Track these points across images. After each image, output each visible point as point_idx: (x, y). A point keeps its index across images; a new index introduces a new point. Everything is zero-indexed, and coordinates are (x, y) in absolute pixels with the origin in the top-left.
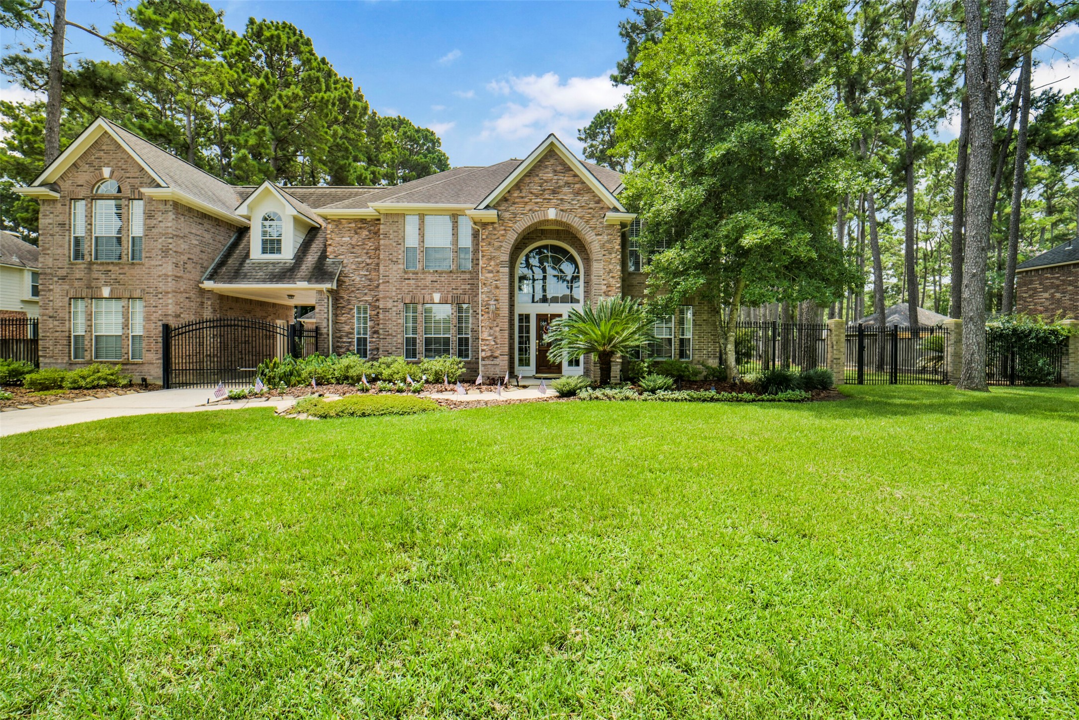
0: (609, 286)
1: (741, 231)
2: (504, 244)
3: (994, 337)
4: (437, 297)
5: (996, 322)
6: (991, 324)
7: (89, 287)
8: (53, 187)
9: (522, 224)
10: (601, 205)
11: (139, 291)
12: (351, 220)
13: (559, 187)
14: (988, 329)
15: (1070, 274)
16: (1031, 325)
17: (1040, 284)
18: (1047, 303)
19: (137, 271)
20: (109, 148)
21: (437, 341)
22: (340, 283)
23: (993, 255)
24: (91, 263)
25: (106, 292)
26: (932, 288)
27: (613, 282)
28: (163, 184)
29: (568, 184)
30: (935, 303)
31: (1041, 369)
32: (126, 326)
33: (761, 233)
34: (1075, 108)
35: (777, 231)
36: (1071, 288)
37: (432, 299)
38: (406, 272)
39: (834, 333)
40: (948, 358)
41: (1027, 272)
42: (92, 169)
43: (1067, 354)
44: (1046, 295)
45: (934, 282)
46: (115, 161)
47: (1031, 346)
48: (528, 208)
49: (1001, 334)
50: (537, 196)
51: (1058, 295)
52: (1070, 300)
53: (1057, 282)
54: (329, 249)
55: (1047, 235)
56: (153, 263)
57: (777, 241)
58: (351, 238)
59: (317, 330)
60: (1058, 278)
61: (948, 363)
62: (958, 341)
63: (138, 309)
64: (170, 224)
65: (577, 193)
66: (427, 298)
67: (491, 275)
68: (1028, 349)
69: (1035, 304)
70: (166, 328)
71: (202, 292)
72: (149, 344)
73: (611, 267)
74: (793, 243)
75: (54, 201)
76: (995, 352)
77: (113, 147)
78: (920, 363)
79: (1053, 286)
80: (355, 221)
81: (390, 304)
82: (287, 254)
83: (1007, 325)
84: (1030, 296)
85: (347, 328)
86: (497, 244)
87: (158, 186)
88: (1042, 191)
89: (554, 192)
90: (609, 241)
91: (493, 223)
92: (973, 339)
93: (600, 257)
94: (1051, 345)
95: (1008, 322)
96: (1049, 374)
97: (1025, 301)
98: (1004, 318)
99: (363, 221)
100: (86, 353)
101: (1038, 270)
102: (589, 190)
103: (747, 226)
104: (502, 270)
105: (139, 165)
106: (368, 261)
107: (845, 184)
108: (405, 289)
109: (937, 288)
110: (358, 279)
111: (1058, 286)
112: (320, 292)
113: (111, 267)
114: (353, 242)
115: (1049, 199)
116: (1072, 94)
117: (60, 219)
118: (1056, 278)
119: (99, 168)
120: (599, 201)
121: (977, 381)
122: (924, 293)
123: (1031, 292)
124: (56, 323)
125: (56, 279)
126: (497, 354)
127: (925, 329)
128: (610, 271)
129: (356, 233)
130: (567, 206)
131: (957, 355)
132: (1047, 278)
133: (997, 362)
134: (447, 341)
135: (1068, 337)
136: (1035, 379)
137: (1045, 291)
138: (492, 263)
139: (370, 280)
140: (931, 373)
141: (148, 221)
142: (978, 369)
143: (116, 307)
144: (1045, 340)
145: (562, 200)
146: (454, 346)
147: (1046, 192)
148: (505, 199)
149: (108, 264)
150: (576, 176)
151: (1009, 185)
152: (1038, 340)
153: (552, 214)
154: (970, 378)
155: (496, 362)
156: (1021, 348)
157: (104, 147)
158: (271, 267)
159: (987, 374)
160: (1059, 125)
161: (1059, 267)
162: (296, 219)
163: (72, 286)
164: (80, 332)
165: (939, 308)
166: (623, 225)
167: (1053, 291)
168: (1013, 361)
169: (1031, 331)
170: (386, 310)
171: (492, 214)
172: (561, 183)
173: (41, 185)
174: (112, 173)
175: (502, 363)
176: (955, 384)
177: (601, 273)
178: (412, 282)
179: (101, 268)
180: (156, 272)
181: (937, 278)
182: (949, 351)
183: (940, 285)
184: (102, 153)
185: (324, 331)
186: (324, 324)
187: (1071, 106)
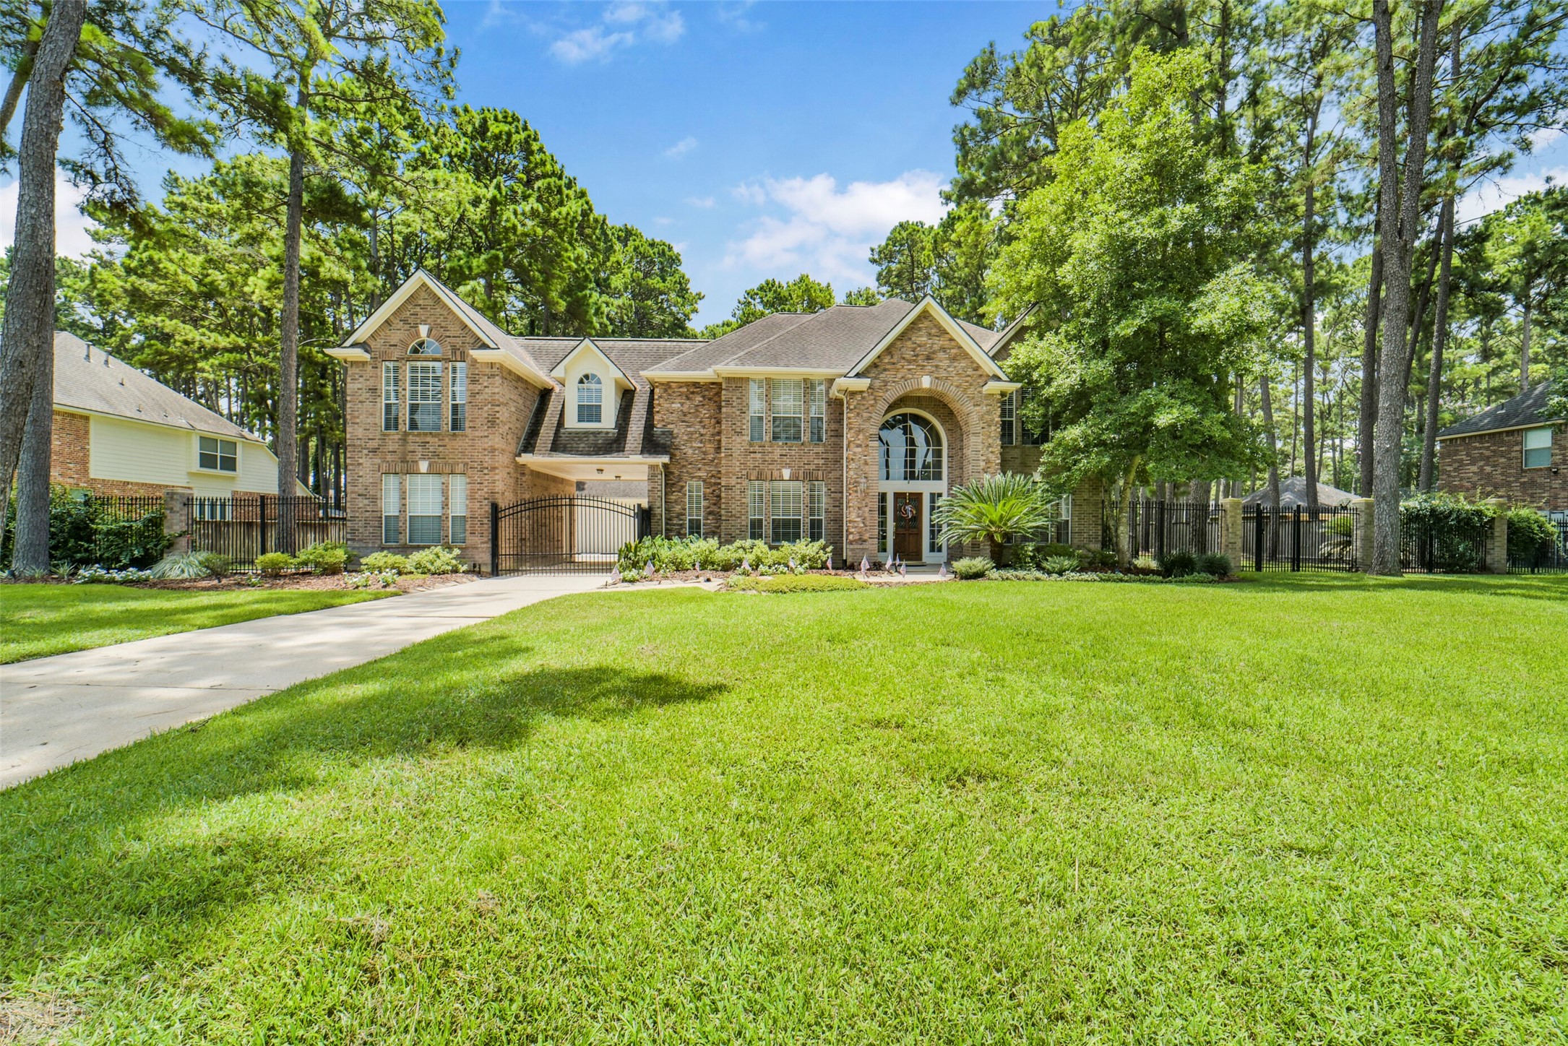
0: (988, 461)
1: (1150, 410)
2: (874, 415)
3: (1413, 517)
4: (786, 473)
5: (1414, 502)
6: (1406, 504)
7: (404, 461)
8: (364, 346)
9: (893, 394)
10: (979, 373)
11: (461, 466)
12: (681, 384)
13: (934, 353)
14: (1402, 509)
15: (1502, 443)
16: (1451, 505)
17: (1467, 455)
18: (1475, 479)
19: (458, 443)
20: (427, 302)
21: (786, 523)
22: (670, 456)
23: (1412, 414)
24: (406, 434)
25: (423, 467)
26: (1330, 455)
27: (992, 457)
28: (492, 345)
29: (943, 349)
30: (1335, 475)
31: (1462, 555)
32: (445, 505)
33: (1176, 413)
34: (1519, 222)
35: (1191, 411)
36: (1503, 460)
37: (781, 476)
38: (751, 445)
39: (1229, 514)
40: (1357, 543)
41: (1451, 440)
42: (407, 327)
43: (1493, 538)
44: (1474, 469)
45: (1334, 448)
46: (433, 318)
47: (1451, 528)
48: (899, 376)
49: (1418, 515)
50: (909, 362)
51: (1488, 469)
52: (1502, 474)
53: (1487, 453)
54: (657, 417)
55: (1483, 386)
56: (477, 434)
57: (1192, 422)
58: (682, 404)
59: (650, 510)
60: (1488, 448)
61: (1356, 549)
62: (1369, 523)
63: (459, 487)
64: (496, 390)
65: (954, 359)
66: (776, 473)
67: (859, 450)
68: (1449, 532)
69: (1461, 479)
70: (495, 507)
71: (519, 467)
72: (473, 525)
73: (990, 441)
74: (1207, 423)
75: (364, 363)
76: (1411, 536)
77: (430, 302)
78: (1325, 549)
79: (1482, 457)
80: (687, 384)
81: (733, 481)
82: (608, 421)
83: (1424, 504)
84: (1455, 470)
85: (678, 508)
86: (865, 415)
87: (485, 346)
88: (1476, 327)
89: (928, 358)
90: (988, 412)
91: (862, 392)
92: (1386, 520)
93: (978, 429)
94: (1474, 527)
95: (1426, 501)
96: (1472, 560)
97: (1449, 476)
98: (1421, 497)
99: (696, 385)
100: (401, 536)
101: (1464, 438)
102: (966, 356)
103: (1158, 404)
104: (871, 444)
105: (462, 322)
106: (702, 431)
107: (1262, 368)
108: (750, 464)
109: (1337, 454)
110: (690, 451)
111: (1488, 458)
112: (652, 467)
113: (428, 439)
114: (685, 409)
115: (1485, 338)
116: (1516, 203)
117: (371, 383)
118: (1485, 449)
119: (416, 326)
120: (977, 368)
121: (1389, 565)
122: (1321, 461)
123: (1456, 465)
124: (366, 502)
125: (365, 452)
126: (866, 536)
127: (1327, 510)
128: (990, 446)
129: (688, 398)
130: (943, 374)
131: (1367, 539)
132: (1476, 448)
133: (1413, 546)
134: (797, 523)
135: (1493, 519)
136: (1455, 565)
137: (1473, 463)
138: (861, 437)
139: (705, 453)
140: (1337, 561)
141: (472, 387)
142: (1392, 554)
143: (434, 482)
144: (1468, 521)
145: (937, 366)
146: (805, 527)
147: (1480, 330)
148: (874, 365)
149: (425, 434)
150: (952, 340)
151: (1428, 336)
152: (1459, 522)
153: (926, 382)
154: (1383, 563)
155: (865, 546)
156: (1440, 531)
157: (421, 302)
158: (592, 438)
159: (1401, 562)
160: (1488, 267)
161: (1489, 434)
162: (617, 382)
163: (384, 460)
164: (393, 511)
165: (1341, 482)
166: (1003, 394)
167: (1482, 463)
168: (1431, 545)
169: (1451, 513)
170: (728, 488)
171: (864, 383)
172: (936, 347)
173: (353, 346)
174: (430, 331)
175: (871, 547)
176: (1365, 571)
177: (980, 447)
178: (759, 456)
179: (418, 439)
180: (480, 444)
181: (1337, 442)
182: (1358, 534)
183: (1341, 452)
184: (418, 309)
185: (658, 511)
186: (658, 504)
187: (1514, 218)
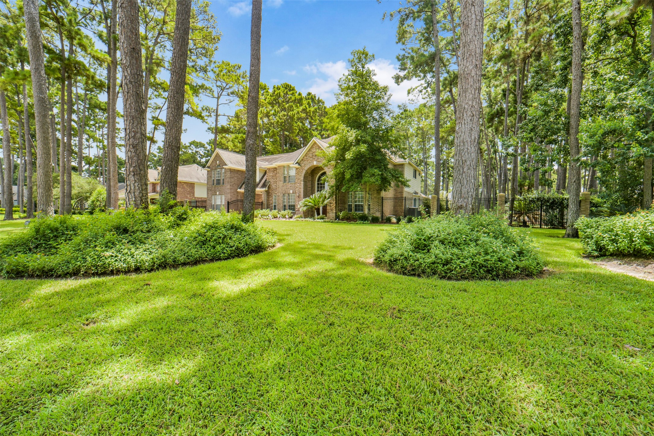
4: (291, 191)
7: (215, 192)
8: (209, 167)
9: (306, 168)
11: (223, 193)
12: (272, 168)
19: (223, 188)
21: (292, 206)
22: (269, 188)
25: (218, 193)
32: (221, 202)
38: (283, 184)
42: (215, 162)
48: (308, 162)
50: (311, 158)
54: (268, 178)
56: (226, 185)
58: (273, 174)
59: (262, 202)
63: (223, 198)
67: (299, 184)
70: (228, 202)
71: (238, 192)
72: (225, 206)
77: (219, 156)
81: (279, 194)
85: (271, 202)
86: (300, 174)
87: (226, 165)
89: (316, 156)
91: (299, 168)
99: (275, 168)
105: (223, 160)
108: (283, 189)
110: (273, 186)
112: (264, 191)
117: (210, 175)
124: (209, 201)
125: (209, 190)
130: (320, 160)
138: (299, 181)
141: (225, 174)
148: (302, 160)
153: (315, 163)
163: (212, 192)
164: (214, 204)
174: (219, 162)
178: (285, 187)
179: (217, 187)
180: (226, 188)
184: (217, 158)
185: (264, 203)
